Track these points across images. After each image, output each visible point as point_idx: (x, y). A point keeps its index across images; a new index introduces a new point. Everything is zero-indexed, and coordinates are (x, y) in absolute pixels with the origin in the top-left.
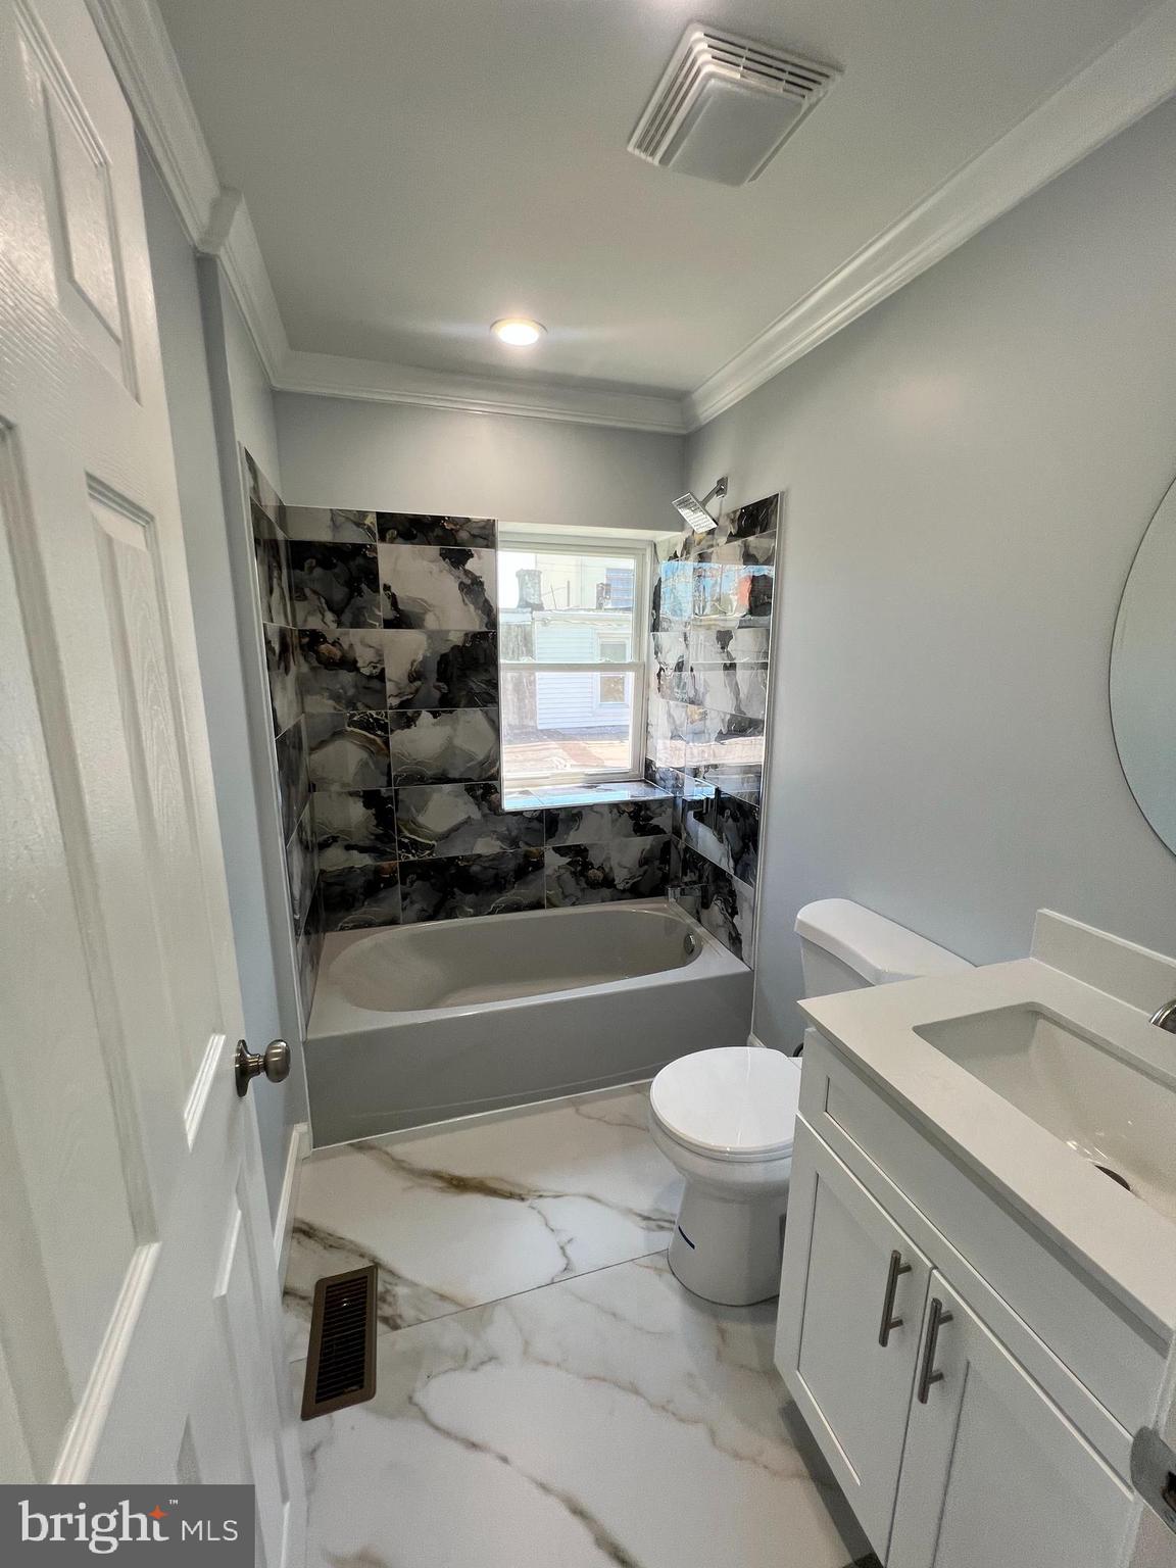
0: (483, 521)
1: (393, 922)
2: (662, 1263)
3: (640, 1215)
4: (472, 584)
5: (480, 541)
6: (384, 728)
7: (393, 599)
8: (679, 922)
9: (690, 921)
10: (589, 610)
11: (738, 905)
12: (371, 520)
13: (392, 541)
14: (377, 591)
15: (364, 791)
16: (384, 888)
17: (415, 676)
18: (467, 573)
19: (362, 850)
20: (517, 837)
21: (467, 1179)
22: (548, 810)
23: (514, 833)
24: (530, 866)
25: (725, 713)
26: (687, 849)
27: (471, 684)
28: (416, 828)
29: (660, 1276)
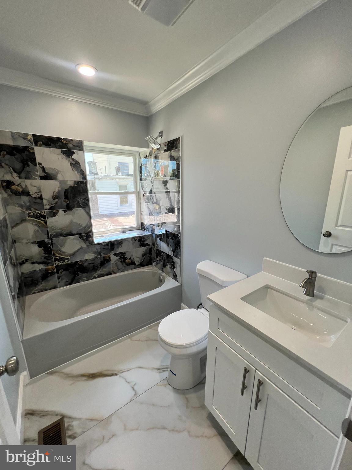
0: (77, 140)
1: (55, 287)
2: (166, 382)
3: (156, 369)
4: (76, 163)
5: (77, 148)
6: (44, 217)
7: (43, 169)
8: (157, 273)
9: (160, 272)
10: (114, 175)
11: (175, 265)
12: (30, 137)
13: (40, 146)
14: (35, 165)
15: (38, 241)
16: (50, 276)
17: (55, 197)
18: (73, 159)
19: (39, 263)
20: (100, 252)
21: (95, 373)
22: (111, 242)
23: (99, 251)
24: (105, 261)
25: (167, 207)
26: (157, 250)
27: (78, 200)
28: (61, 253)
29: (166, 387)
